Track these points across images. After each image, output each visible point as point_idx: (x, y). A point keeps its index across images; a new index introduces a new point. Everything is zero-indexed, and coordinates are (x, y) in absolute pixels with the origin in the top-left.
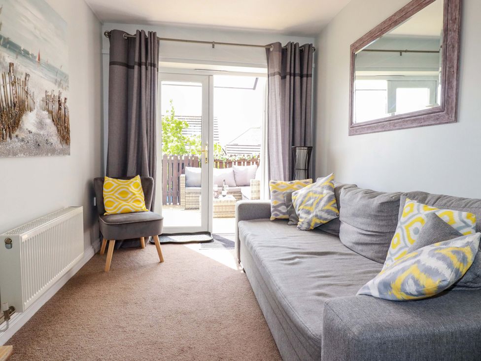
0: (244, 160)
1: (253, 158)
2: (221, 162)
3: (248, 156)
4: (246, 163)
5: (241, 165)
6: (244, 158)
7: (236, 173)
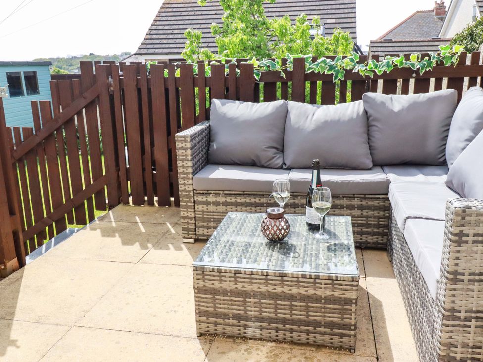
0: (406, 73)
1: (440, 64)
2: (328, 82)
3: (423, 56)
4: (412, 81)
5: (394, 92)
6: (407, 64)
7: (375, 120)
